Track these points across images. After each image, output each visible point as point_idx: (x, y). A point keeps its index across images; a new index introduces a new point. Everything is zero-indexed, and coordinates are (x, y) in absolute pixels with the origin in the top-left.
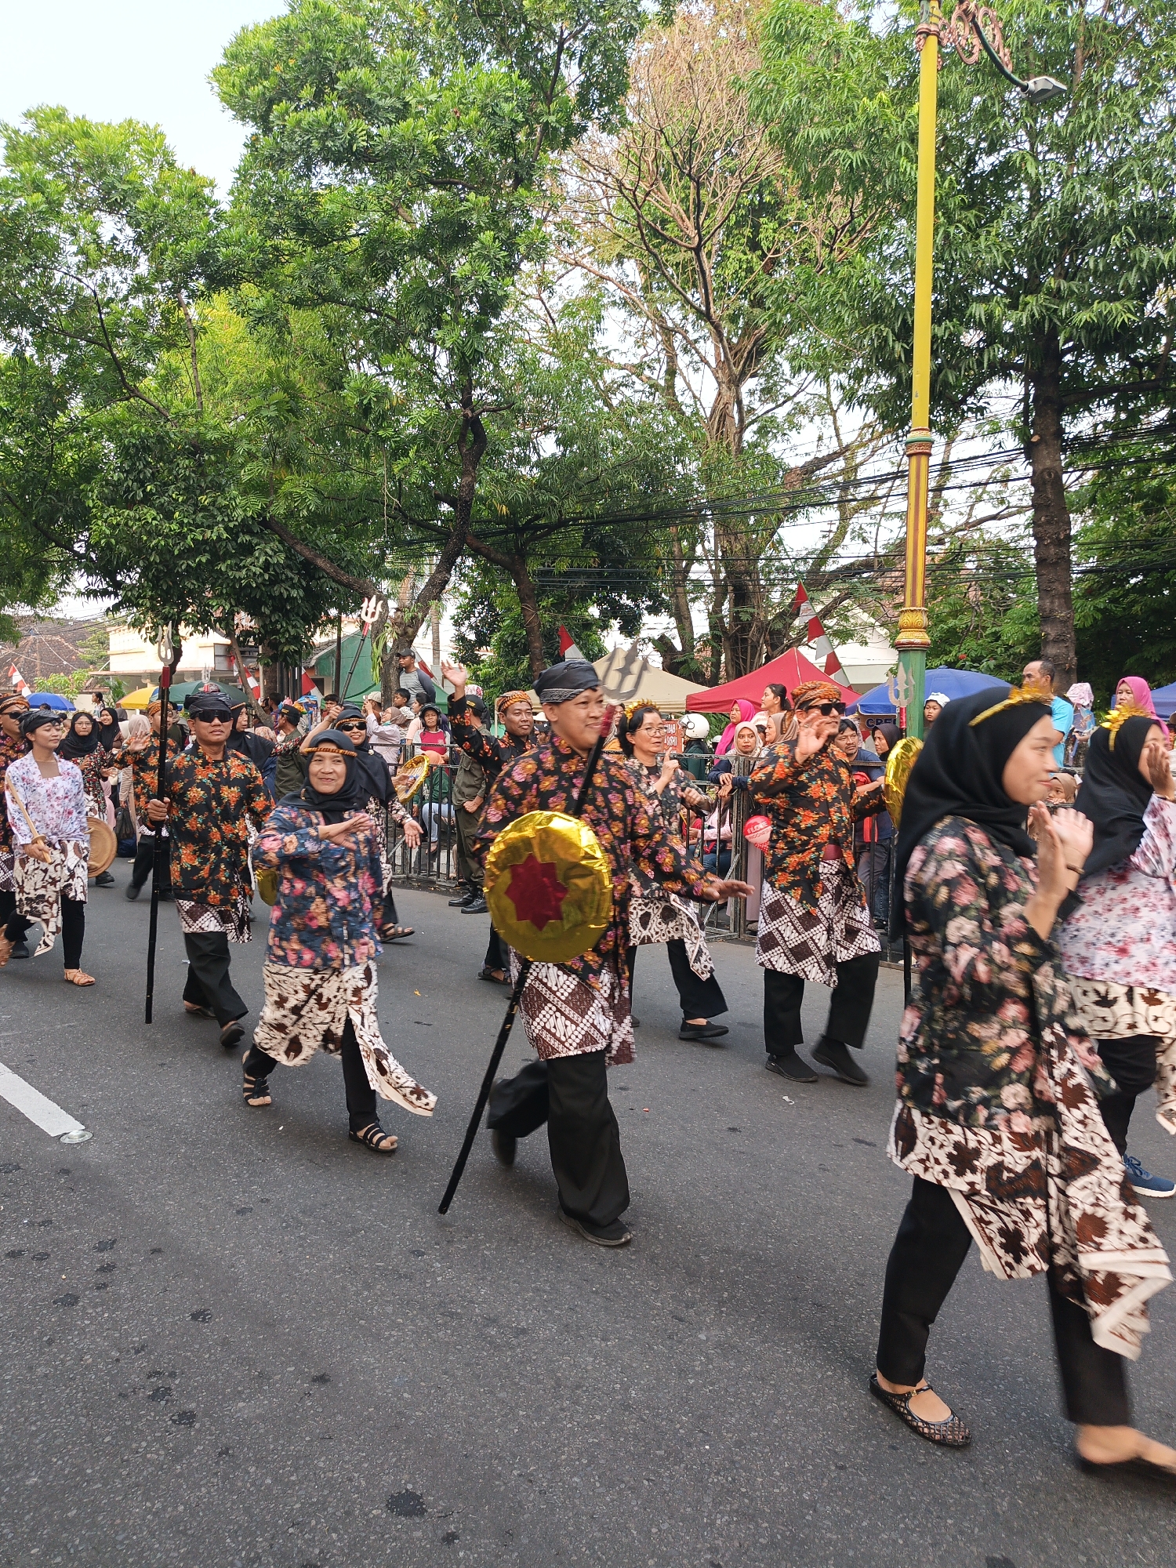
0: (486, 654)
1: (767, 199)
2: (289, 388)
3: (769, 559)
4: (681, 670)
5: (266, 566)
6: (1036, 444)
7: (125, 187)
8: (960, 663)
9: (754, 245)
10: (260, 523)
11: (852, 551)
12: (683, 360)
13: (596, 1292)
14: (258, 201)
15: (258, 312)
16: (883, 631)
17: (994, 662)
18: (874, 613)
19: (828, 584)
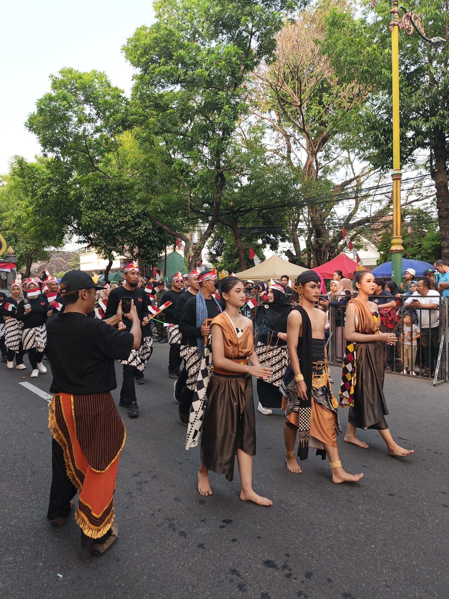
0: (219, 259)
1: (325, 86)
2: (152, 165)
3: (329, 219)
4: (297, 262)
5: (146, 230)
6: (436, 173)
7: (94, 96)
8: (408, 257)
9: (320, 103)
10: (143, 215)
11: (361, 215)
12: (293, 147)
13: (316, 492)
14: (142, 98)
15: (144, 138)
16: (373, 245)
17: (421, 256)
18: (370, 239)
19: (352, 228)
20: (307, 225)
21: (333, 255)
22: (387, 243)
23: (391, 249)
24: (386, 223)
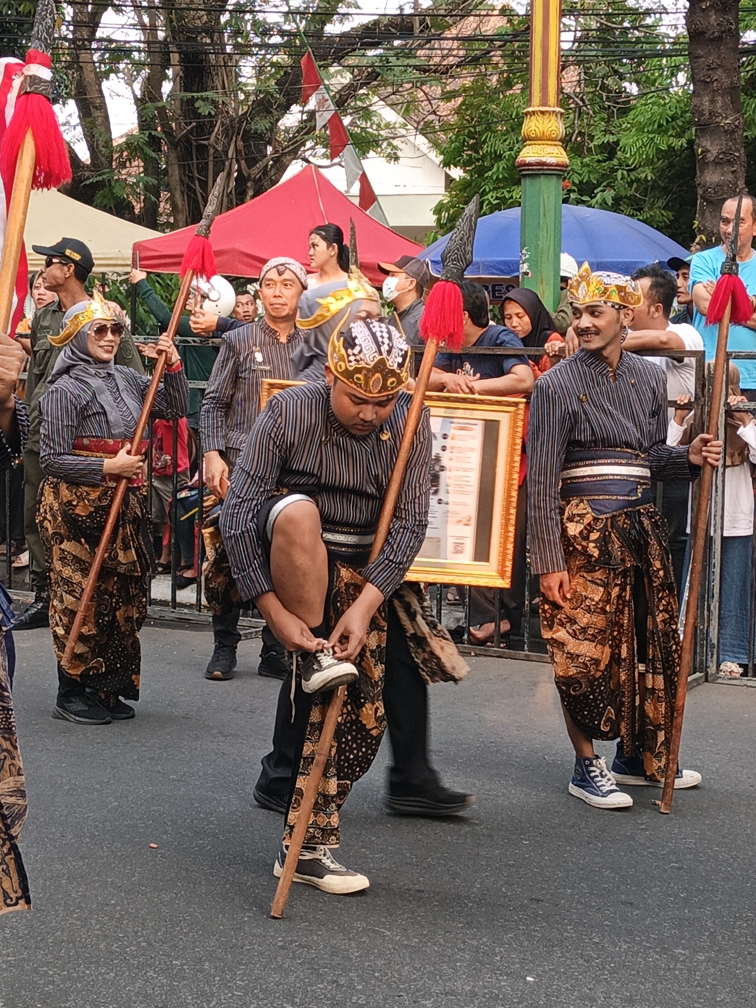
16: (421, 141)
17: (612, 193)
18: (407, 109)
19: (339, 57)
20: (143, 27)
21: (255, 171)
22: (481, 134)
23: (519, 159)
24: (476, 45)
